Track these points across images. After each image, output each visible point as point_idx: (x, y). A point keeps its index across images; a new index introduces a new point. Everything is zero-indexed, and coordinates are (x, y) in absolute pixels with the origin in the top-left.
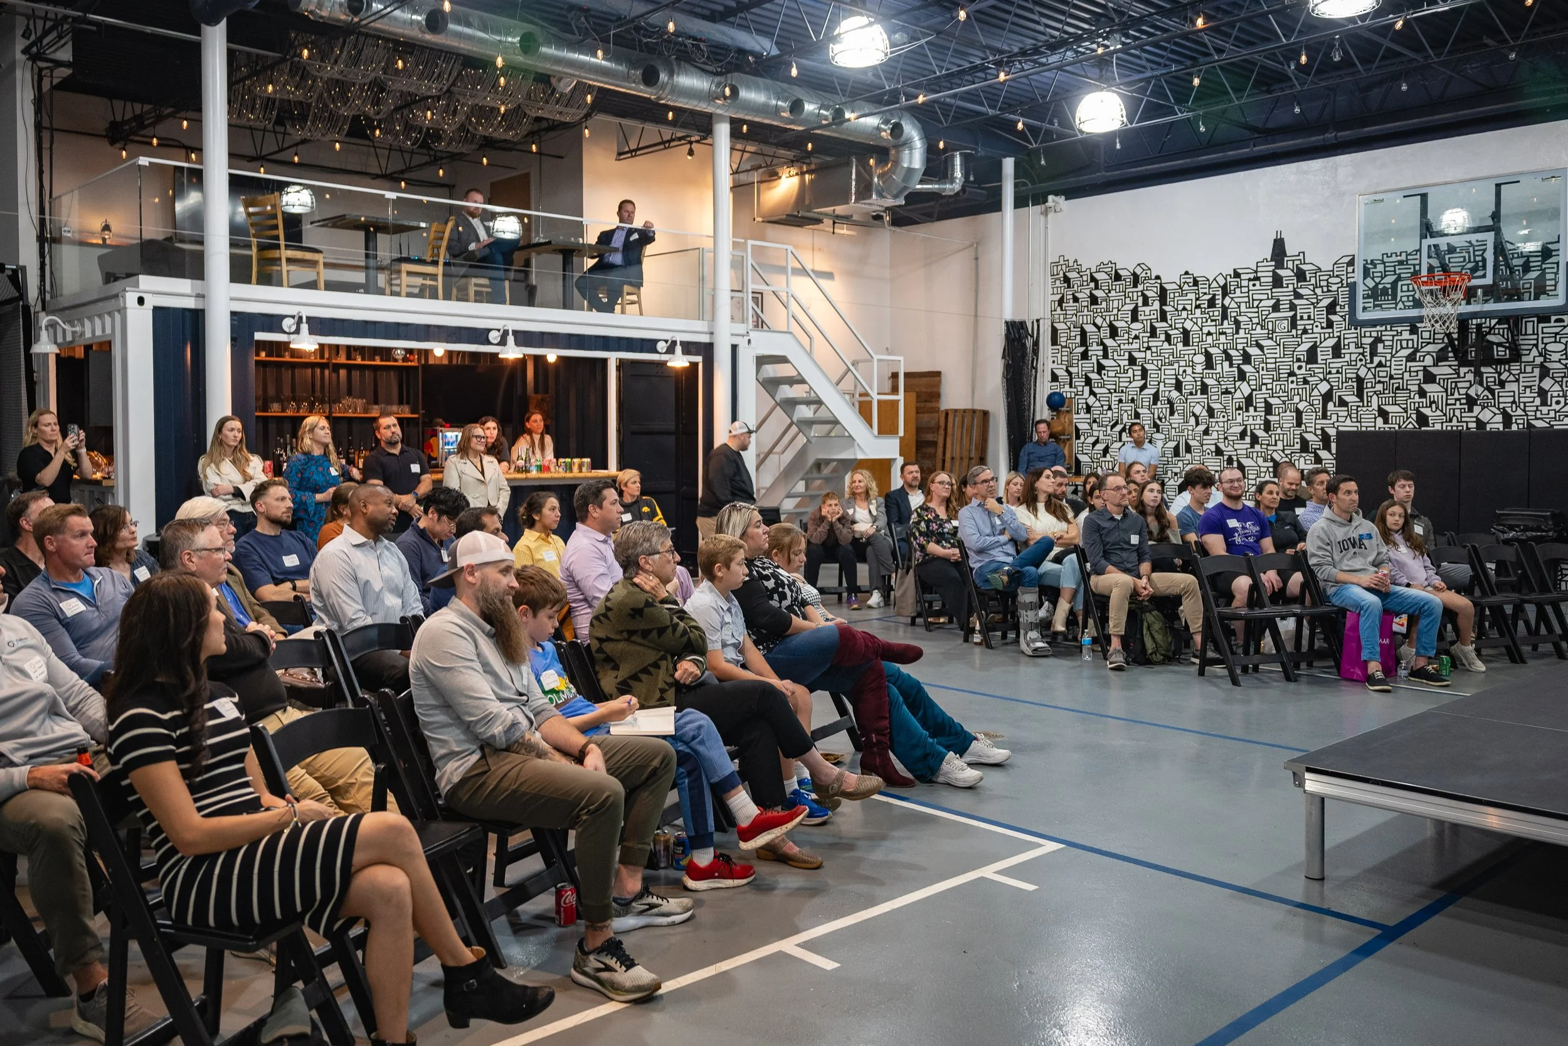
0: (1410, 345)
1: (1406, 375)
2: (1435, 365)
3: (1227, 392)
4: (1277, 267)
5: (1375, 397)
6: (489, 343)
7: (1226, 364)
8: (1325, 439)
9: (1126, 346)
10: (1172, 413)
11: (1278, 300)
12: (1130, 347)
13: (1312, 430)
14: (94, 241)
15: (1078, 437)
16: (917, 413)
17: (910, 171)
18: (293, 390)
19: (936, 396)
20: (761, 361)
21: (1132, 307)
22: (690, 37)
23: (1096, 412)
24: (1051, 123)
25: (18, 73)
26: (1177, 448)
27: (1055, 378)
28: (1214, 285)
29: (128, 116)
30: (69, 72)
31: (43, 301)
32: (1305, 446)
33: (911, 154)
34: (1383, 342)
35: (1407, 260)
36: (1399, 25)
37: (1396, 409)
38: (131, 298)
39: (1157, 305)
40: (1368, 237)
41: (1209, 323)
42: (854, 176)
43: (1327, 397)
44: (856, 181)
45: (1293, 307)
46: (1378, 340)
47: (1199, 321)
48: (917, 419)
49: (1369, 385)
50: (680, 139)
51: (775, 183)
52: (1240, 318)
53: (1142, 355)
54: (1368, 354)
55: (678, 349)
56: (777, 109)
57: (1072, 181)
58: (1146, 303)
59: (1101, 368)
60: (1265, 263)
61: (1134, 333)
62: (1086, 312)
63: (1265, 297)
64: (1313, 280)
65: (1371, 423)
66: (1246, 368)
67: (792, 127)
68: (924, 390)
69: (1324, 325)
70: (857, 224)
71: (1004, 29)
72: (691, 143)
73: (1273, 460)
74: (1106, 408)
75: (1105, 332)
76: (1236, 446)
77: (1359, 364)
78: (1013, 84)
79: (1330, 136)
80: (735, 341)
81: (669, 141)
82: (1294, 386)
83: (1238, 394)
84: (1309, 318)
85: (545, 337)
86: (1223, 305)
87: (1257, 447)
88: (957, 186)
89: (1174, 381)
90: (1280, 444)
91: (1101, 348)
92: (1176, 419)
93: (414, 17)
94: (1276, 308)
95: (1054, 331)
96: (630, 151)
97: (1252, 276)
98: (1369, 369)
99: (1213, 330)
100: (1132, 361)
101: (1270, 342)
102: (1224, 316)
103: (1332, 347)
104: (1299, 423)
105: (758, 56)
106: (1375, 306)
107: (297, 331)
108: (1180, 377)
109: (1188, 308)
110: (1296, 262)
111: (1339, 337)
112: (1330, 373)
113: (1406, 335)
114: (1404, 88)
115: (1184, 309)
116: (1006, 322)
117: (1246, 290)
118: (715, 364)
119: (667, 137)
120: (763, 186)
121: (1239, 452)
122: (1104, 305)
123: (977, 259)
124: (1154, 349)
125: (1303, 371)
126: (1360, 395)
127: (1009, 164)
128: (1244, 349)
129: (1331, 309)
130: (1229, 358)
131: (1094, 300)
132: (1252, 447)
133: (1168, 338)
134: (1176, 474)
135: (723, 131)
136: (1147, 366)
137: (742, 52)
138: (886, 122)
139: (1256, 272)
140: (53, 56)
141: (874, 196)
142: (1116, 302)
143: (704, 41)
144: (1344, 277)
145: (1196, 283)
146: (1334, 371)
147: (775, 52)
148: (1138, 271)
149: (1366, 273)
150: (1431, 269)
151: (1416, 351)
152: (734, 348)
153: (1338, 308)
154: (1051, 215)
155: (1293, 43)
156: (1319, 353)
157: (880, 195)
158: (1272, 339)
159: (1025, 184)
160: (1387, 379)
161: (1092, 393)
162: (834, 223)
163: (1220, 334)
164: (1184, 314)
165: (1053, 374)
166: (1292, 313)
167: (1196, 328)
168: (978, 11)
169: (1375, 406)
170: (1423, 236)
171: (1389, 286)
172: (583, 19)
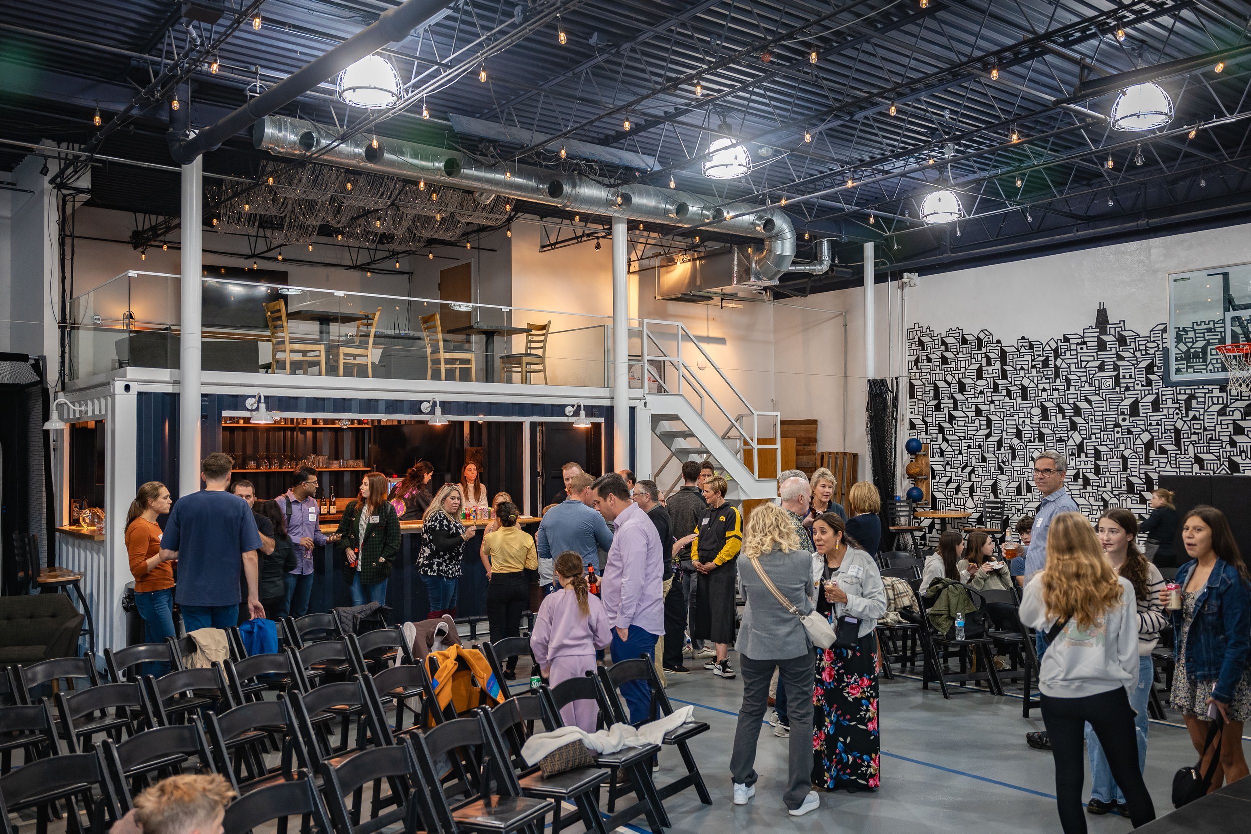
0: (1221, 401)
1: (1218, 428)
2: (1244, 419)
3: (1061, 440)
4: (1101, 333)
5: (1191, 447)
6: (421, 412)
7: (1060, 416)
8: (1149, 482)
9: (973, 400)
10: (1014, 458)
11: (1103, 361)
12: (977, 400)
13: (1137, 474)
14: (117, 327)
15: (934, 477)
16: (797, 454)
17: (782, 257)
18: (268, 449)
19: (813, 441)
20: (656, 419)
21: (977, 366)
22: (584, 159)
23: (948, 456)
24: (903, 214)
25: (46, 199)
26: (1019, 489)
27: (913, 426)
28: (1047, 348)
29: (147, 226)
30: (88, 196)
31: (63, 383)
32: (1131, 488)
33: (782, 243)
34: (1196, 398)
35: (1215, 328)
36: (1193, 134)
37: (1211, 457)
38: (119, 386)
39: (998, 365)
40: (1179, 307)
41: (1044, 380)
42: (735, 262)
43: (1149, 446)
44: (738, 265)
45: (1116, 368)
46: (1192, 397)
47: (1035, 379)
48: (797, 459)
49: (1186, 436)
50: (589, 235)
51: (672, 268)
52: (1070, 377)
53: (987, 407)
54: (1184, 409)
55: (583, 413)
56: (666, 211)
57: (924, 261)
58: (989, 363)
59: (952, 418)
60: (1091, 330)
61: (979, 389)
62: (938, 371)
63: (1092, 358)
64: (1133, 344)
65: (1188, 469)
66: (1077, 420)
67: (680, 225)
68: (803, 435)
69: (1144, 383)
70: (741, 299)
71: (851, 141)
72: (598, 238)
73: (1103, 499)
74: (957, 452)
75: (955, 388)
76: (1071, 487)
77: (1176, 417)
78: (863, 188)
79: (1143, 222)
80: (633, 403)
81: (581, 237)
82: (1120, 435)
83: (1071, 442)
84: (1131, 377)
85: (469, 406)
86: (1055, 365)
87: (1089, 489)
88: (825, 267)
89: (1015, 430)
90: (1109, 485)
91: (952, 401)
92: (1018, 463)
93: (356, 150)
94: (1101, 368)
95: (912, 386)
96: (551, 245)
97: (1080, 341)
98: (1185, 422)
99: (1047, 386)
100: (978, 412)
101: (1097, 398)
102: (1057, 375)
103: (1152, 402)
104: (1125, 468)
105: (643, 172)
106: (1188, 367)
107: (257, 409)
108: (1020, 427)
109: (1026, 367)
110: (1118, 329)
111: (1158, 394)
112: (1151, 425)
113: (1217, 393)
114: (1203, 184)
115: (1022, 368)
116: (869, 381)
117: (1074, 352)
118: (616, 424)
119: (579, 233)
120: (662, 270)
121: (1073, 492)
122: (953, 364)
123: (845, 325)
124: (997, 403)
125: (1127, 423)
126: (1178, 444)
127: (869, 248)
128: (1074, 404)
129: (1150, 369)
130: (1062, 411)
131: (944, 360)
132: (1085, 488)
133: (1009, 393)
134: (1019, 510)
135: (621, 229)
136: (992, 417)
137: (629, 169)
138: (760, 218)
139: (1083, 337)
140: (75, 185)
141: (752, 279)
142: (963, 363)
143: (597, 162)
144: (1160, 342)
145: (1031, 346)
146: (1154, 423)
147: (657, 167)
148: (982, 336)
149: (1179, 339)
150: (1235, 336)
151: (1227, 406)
152: (632, 410)
153: (1156, 369)
154: (906, 289)
155: (1101, 151)
156: (1141, 408)
157: (758, 277)
158: (1099, 394)
159: (884, 263)
160: (1201, 431)
161: (945, 440)
162: (722, 299)
163: (1054, 390)
164: (1022, 373)
165: (911, 422)
166: (1115, 373)
167: (1032, 385)
168: (830, 129)
169: (1192, 454)
170: (1227, 310)
171: (1200, 350)
172: (492, 148)
